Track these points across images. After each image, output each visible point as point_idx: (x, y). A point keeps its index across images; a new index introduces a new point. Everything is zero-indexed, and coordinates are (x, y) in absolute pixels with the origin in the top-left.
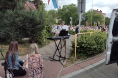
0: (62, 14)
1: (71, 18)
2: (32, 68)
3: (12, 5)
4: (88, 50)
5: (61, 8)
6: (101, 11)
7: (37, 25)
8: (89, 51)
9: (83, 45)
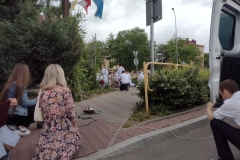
0: (116, 49)
1: (136, 53)
2: (47, 117)
3: (10, 13)
4: (173, 97)
5: (115, 38)
6: (194, 42)
7: (63, 50)
8: (176, 98)
9: (162, 85)
